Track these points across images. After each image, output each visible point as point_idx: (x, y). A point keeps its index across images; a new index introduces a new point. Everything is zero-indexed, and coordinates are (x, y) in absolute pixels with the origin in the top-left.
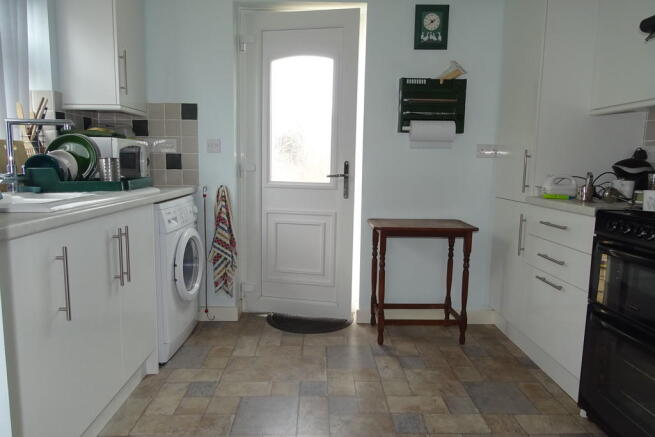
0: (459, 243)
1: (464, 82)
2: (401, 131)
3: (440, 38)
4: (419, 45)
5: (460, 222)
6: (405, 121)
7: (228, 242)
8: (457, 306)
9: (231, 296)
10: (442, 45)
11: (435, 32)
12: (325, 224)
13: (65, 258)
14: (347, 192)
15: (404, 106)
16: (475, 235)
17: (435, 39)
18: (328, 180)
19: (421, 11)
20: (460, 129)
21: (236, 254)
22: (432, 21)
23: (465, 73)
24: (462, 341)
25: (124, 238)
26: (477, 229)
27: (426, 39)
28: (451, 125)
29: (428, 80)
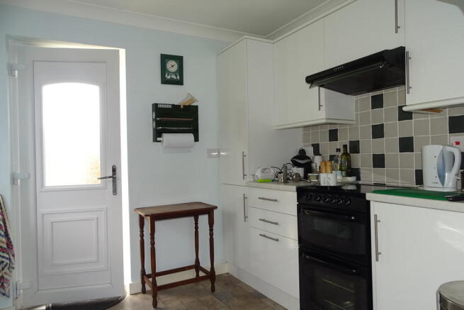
1: (197, 107)
3: (178, 78)
4: (165, 81)
5: (200, 203)
6: (158, 134)
7: (5, 246)
9: (8, 297)
10: (180, 82)
11: (175, 73)
12: (97, 218)
14: (115, 191)
15: (158, 123)
17: (174, 77)
18: (99, 181)
19: (165, 58)
20: (196, 139)
21: (13, 256)
22: (172, 66)
23: (197, 101)
24: (213, 290)
26: (216, 207)
27: (169, 77)
28: (191, 137)
29: (173, 105)
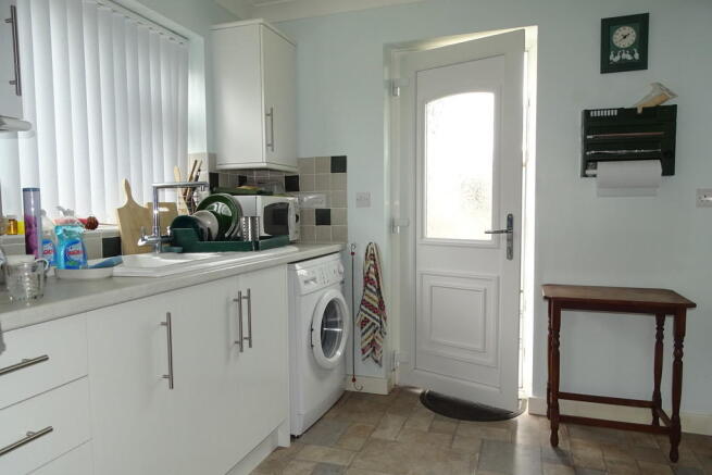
0: (669, 321)
1: (674, 107)
2: (585, 175)
3: (637, 56)
4: (607, 67)
5: (671, 293)
6: (589, 162)
7: (377, 306)
8: (667, 407)
9: (381, 365)
10: (641, 64)
11: (630, 50)
12: (485, 290)
13: (168, 324)
14: (511, 252)
15: (587, 145)
16: (690, 313)
17: (629, 57)
18: (489, 237)
19: (609, 26)
20: (669, 170)
21: (385, 319)
22: (625, 37)
23: (674, 95)
24: (674, 456)
25: (244, 302)
26: (693, 305)
27: (617, 59)
28: (655, 167)
29: (621, 110)
